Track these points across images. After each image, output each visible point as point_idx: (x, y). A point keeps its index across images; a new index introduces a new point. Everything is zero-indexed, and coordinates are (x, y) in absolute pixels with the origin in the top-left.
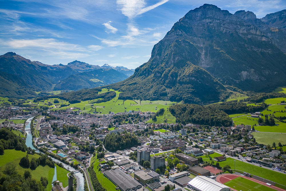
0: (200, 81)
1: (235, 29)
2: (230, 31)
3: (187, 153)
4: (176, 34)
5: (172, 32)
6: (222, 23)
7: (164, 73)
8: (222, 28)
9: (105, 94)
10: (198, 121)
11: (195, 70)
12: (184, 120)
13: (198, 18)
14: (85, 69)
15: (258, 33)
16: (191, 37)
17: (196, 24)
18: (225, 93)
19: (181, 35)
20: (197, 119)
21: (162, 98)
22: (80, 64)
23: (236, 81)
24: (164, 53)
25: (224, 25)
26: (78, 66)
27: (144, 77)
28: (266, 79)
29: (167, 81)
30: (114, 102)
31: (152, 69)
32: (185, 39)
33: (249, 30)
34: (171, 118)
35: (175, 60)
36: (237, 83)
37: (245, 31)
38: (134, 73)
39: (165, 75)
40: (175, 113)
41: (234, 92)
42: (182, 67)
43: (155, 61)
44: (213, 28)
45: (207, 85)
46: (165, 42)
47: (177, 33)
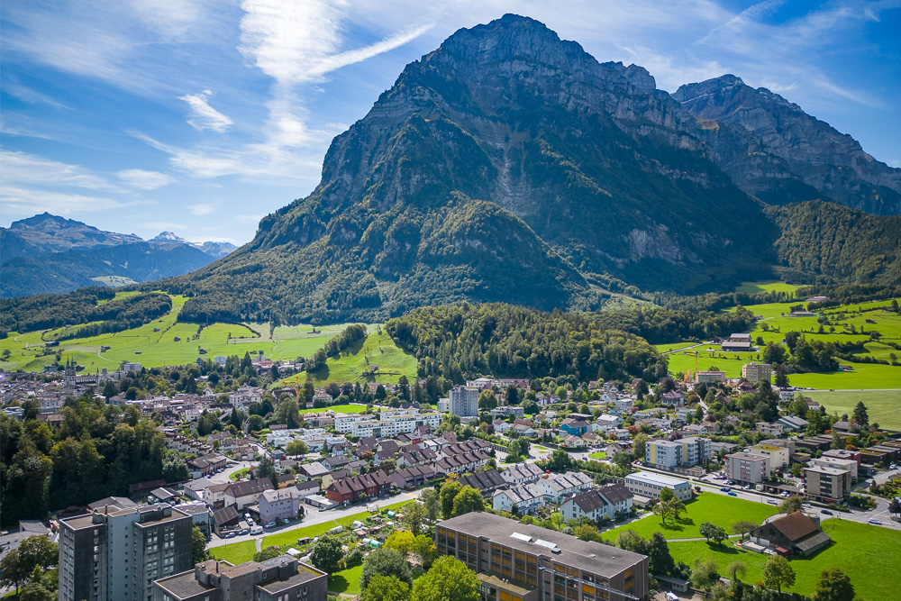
0: (500, 254)
1: (603, 104)
2: (588, 107)
3: (515, 510)
4: (412, 100)
5: (398, 93)
6: (564, 78)
7: (370, 227)
8: (562, 94)
9: (125, 303)
10: (522, 365)
11: (484, 216)
12: (459, 365)
13: (486, 57)
14: (82, 244)
15: (668, 122)
16: (463, 114)
17: (480, 78)
18: (587, 296)
19: (430, 104)
20: (516, 358)
21: (360, 312)
22: (62, 228)
23: (614, 263)
24: (370, 163)
25: (568, 85)
26: (52, 234)
27: (295, 246)
28: (701, 260)
29: (380, 256)
30: (155, 330)
31: (327, 218)
32: (442, 116)
33: (643, 112)
34: (397, 363)
35: (408, 186)
36: (618, 269)
37: (632, 113)
38: (257, 237)
39: (372, 233)
40: (414, 341)
41: (612, 295)
42: (435, 206)
43: (338, 192)
44: (537, 94)
45: (526, 266)
46: (372, 127)
47: (416, 98)
